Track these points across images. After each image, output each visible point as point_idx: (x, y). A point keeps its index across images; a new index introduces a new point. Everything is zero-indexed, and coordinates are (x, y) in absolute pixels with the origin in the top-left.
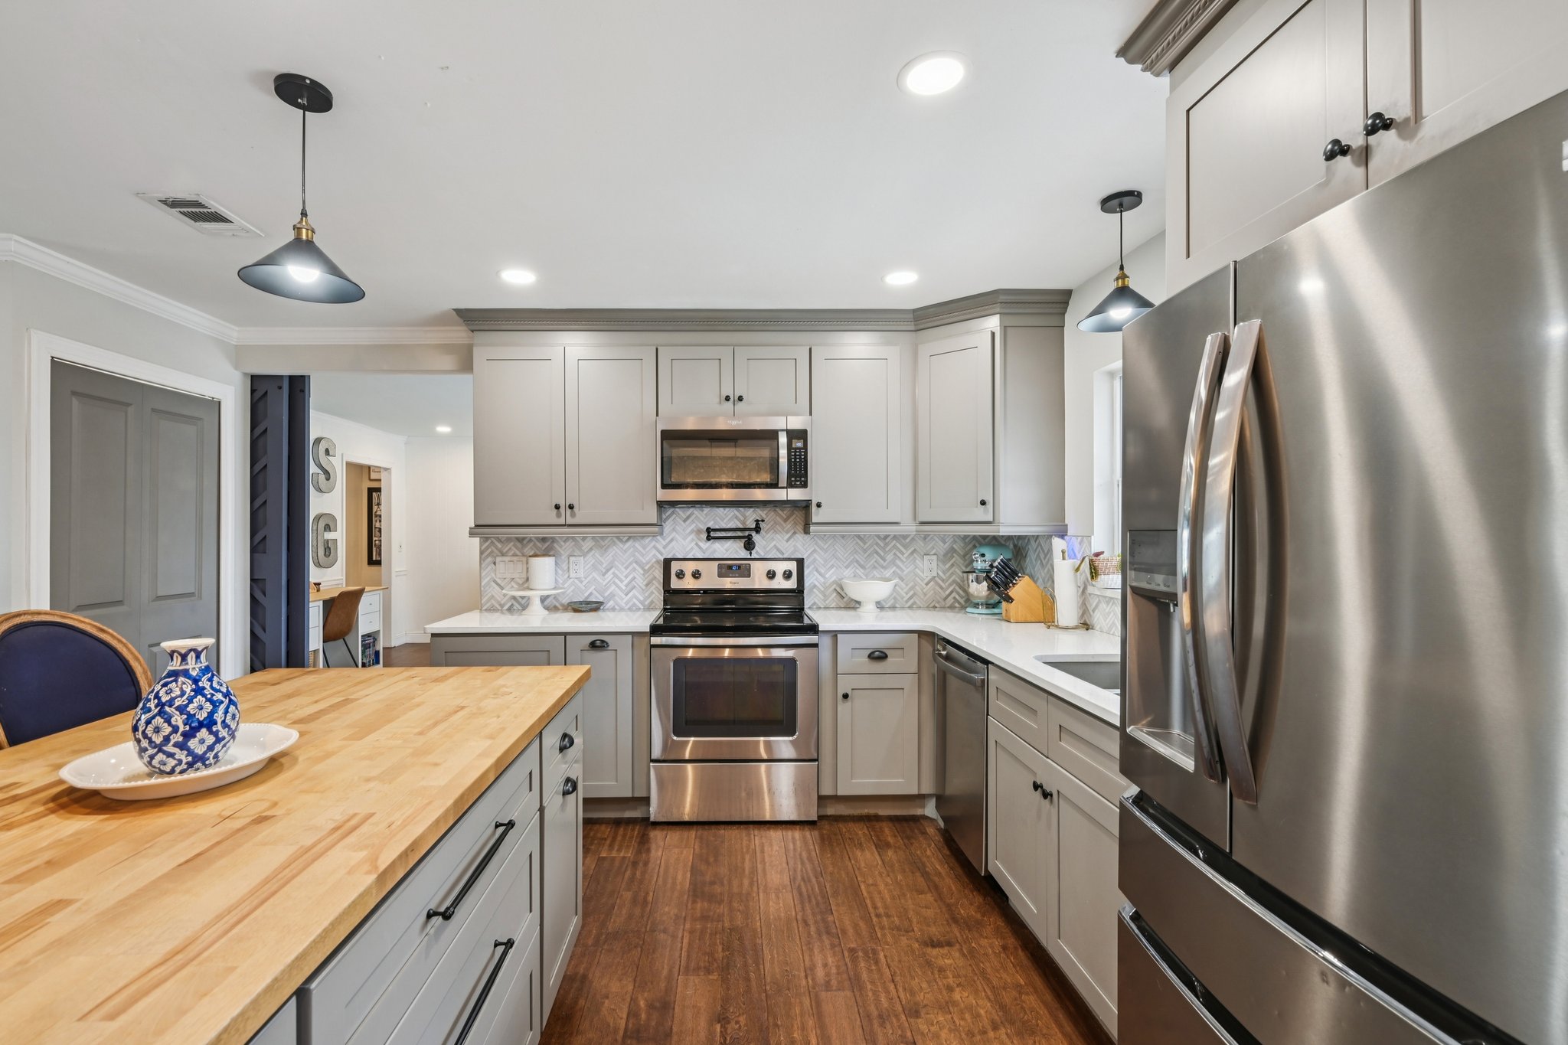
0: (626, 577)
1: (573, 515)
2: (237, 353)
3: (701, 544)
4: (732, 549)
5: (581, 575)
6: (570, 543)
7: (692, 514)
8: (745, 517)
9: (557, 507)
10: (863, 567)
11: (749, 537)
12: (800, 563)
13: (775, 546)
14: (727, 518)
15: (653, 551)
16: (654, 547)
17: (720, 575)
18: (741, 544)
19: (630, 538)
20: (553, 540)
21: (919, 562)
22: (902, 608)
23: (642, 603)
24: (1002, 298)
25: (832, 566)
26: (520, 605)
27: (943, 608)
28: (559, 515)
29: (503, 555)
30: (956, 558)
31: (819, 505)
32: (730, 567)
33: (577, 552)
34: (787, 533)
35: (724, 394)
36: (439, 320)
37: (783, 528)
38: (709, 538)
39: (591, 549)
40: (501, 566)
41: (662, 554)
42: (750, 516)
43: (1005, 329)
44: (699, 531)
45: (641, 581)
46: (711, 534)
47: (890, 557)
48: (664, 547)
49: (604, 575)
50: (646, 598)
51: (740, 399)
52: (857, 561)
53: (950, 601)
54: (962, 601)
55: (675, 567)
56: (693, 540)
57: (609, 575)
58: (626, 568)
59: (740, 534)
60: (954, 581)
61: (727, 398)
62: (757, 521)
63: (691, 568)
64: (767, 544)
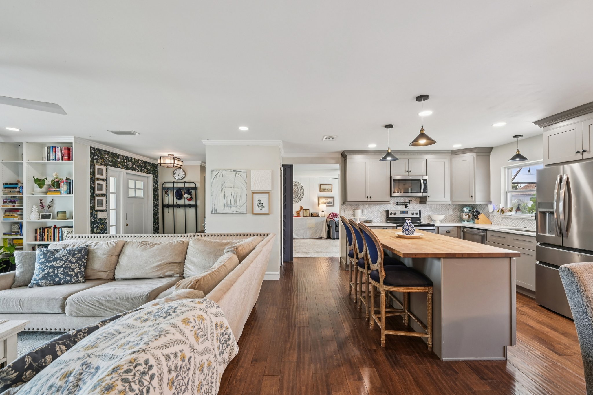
0: (376, 214)
1: (371, 199)
4: (402, 208)
5: (366, 214)
6: (363, 206)
8: (405, 200)
9: (367, 197)
10: (434, 212)
11: (407, 205)
12: (420, 211)
13: (412, 207)
14: (401, 200)
15: (383, 208)
17: (401, 214)
18: (404, 206)
19: (377, 205)
20: (359, 205)
21: (447, 211)
22: (443, 222)
23: (380, 221)
24: (477, 149)
25: (426, 212)
27: (453, 222)
28: (367, 199)
30: (457, 210)
31: (429, 197)
32: (403, 212)
33: (365, 208)
34: (415, 204)
35: (406, 170)
37: (414, 202)
38: (397, 205)
39: (368, 207)
40: (346, 212)
41: (385, 209)
42: (407, 200)
43: (477, 156)
44: (394, 203)
45: (380, 215)
46: (397, 204)
47: (440, 209)
48: (386, 207)
50: (381, 220)
51: (410, 171)
52: (432, 211)
53: (455, 220)
54: (458, 220)
55: (390, 212)
56: (393, 205)
57: (372, 214)
58: (376, 212)
59: (404, 204)
60: (456, 216)
61: (407, 171)
62: (409, 201)
63: (393, 212)
64: (410, 206)
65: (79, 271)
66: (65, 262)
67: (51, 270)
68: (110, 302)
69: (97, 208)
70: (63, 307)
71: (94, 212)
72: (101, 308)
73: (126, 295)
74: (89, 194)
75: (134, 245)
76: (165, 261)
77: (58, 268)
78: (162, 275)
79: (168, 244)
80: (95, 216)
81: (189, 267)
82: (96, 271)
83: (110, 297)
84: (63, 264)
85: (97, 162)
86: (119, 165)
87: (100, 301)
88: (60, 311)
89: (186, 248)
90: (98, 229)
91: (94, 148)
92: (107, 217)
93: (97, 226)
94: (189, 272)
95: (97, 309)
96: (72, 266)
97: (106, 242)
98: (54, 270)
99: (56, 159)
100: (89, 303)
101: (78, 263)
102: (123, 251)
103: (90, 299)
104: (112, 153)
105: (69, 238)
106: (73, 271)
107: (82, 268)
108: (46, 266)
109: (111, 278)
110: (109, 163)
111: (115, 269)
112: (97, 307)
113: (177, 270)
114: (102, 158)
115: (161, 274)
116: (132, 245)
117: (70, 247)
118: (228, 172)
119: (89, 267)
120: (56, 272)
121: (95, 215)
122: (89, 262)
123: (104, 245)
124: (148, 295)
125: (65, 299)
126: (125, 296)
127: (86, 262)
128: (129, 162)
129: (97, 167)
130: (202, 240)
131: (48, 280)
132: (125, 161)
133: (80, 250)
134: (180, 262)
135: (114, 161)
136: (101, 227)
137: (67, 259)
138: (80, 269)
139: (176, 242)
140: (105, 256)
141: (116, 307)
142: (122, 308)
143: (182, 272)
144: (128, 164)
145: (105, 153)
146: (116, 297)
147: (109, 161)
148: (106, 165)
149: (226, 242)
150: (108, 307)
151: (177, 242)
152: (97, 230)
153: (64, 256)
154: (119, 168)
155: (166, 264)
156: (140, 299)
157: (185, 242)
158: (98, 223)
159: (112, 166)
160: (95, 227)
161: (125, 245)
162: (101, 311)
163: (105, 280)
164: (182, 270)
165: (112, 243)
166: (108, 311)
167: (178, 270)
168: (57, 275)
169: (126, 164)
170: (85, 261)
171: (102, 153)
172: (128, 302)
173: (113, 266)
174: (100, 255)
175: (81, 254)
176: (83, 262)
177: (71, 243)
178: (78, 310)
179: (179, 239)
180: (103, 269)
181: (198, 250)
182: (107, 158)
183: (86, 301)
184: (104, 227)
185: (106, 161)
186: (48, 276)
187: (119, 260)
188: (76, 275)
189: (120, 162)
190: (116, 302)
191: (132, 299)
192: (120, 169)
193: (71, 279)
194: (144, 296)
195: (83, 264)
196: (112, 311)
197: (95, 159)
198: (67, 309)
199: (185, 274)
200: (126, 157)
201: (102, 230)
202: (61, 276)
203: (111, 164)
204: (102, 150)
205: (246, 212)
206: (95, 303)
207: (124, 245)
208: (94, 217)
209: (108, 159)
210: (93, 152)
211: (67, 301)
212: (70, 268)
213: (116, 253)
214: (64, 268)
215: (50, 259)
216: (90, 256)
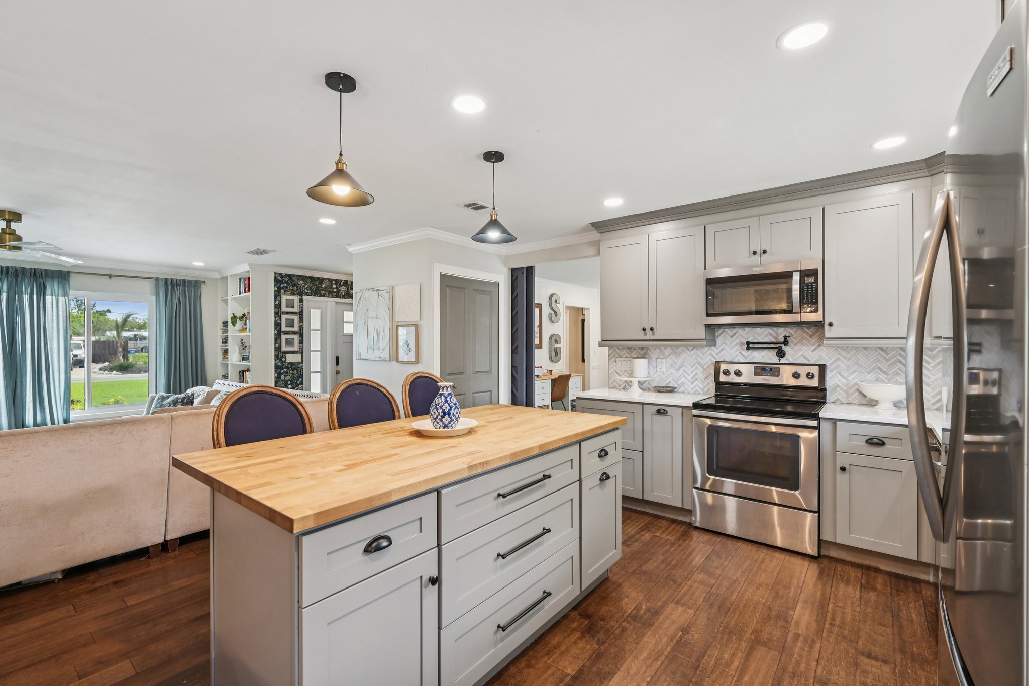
0: (692, 373)
1: (653, 334)
2: (506, 259)
3: (743, 353)
4: (769, 357)
5: (664, 370)
6: (657, 351)
7: (737, 332)
8: (777, 334)
9: (644, 329)
10: (884, 373)
11: (780, 349)
12: (822, 368)
13: (802, 355)
14: (763, 335)
15: (709, 356)
16: (710, 354)
17: (756, 374)
18: (774, 353)
19: (694, 348)
20: (648, 349)
23: (702, 390)
25: (855, 372)
26: (627, 386)
28: (645, 334)
29: (620, 357)
31: (831, 325)
32: (764, 369)
33: (662, 357)
34: (813, 345)
35: (753, 250)
36: (585, 230)
37: (809, 342)
38: (748, 349)
39: (670, 355)
40: (619, 363)
41: (715, 359)
44: (742, 344)
45: (701, 376)
46: (749, 346)
48: (717, 354)
49: (678, 371)
50: (705, 387)
51: (765, 252)
52: (879, 368)
55: (723, 367)
56: (737, 350)
57: (681, 371)
58: (692, 367)
59: (773, 346)
61: (755, 253)
62: (785, 337)
63: (733, 368)
64: (792, 353)
69: (284, 349)
71: (280, 355)
74: (272, 332)
80: (284, 359)
85: (285, 292)
86: (323, 293)
90: (287, 376)
91: (281, 274)
92: (302, 361)
93: (286, 372)
99: (241, 292)
104: (311, 278)
110: (306, 291)
114: (293, 286)
118: (371, 292)
121: (282, 358)
128: (341, 286)
129: (285, 297)
132: (334, 286)
135: (314, 288)
136: (293, 374)
144: (340, 290)
145: (298, 279)
147: (306, 289)
148: (301, 294)
152: (285, 377)
154: (324, 296)
158: (287, 368)
159: (310, 295)
160: (283, 373)
169: (335, 290)
171: (294, 279)
182: (303, 285)
184: (297, 373)
185: (301, 288)
189: (325, 288)
192: (326, 298)
197: (283, 288)
200: (335, 280)
201: (294, 377)
203: (309, 292)
204: (294, 275)
205: (390, 358)
208: (281, 360)
209: (303, 287)
210: (280, 279)
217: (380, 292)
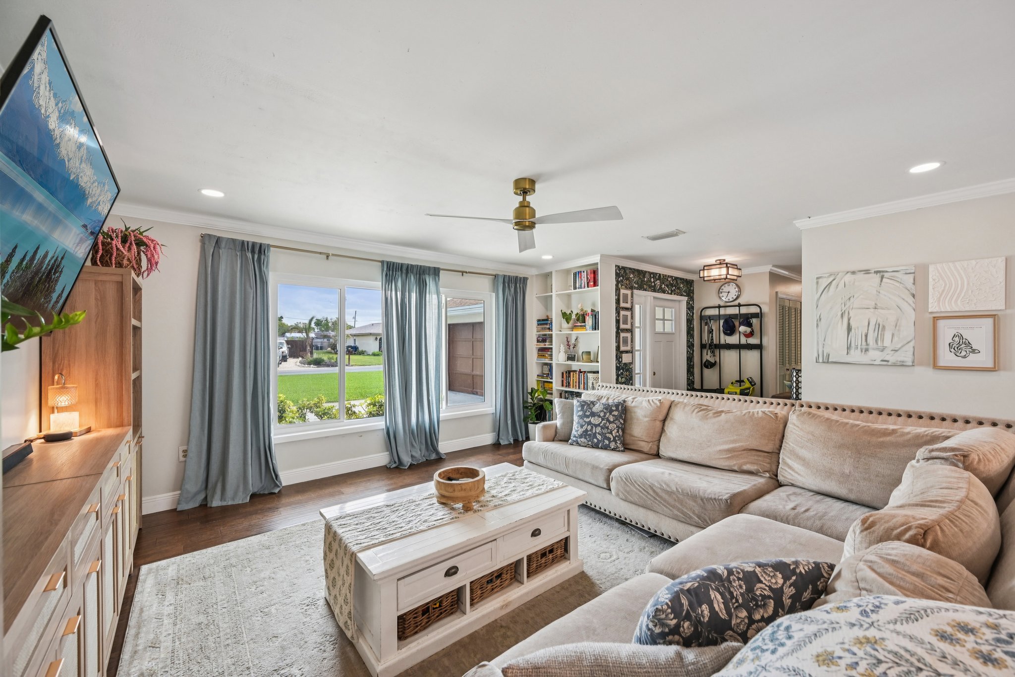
65: (617, 434)
66: (603, 420)
67: (589, 428)
68: (670, 493)
69: (622, 348)
70: (608, 481)
71: (619, 353)
72: (656, 499)
73: (692, 490)
74: (614, 330)
75: (687, 409)
76: (741, 444)
77: (596, 426)
78: (736, 468)
79: (747, 416)
80: (620, 360)
81: (790, 464)
82: (636, 439)
83: (668, 485)
84: (601, 423)
85: (622, 285)
86: (645, 286)
87: (654, 488)
88: (605, 486)
89: (781, 426)
90: (623, 378)
91: (619, 267)
92: (632, 361)
93: (622, 374)
94: (792, 475)
95: (649, 499)
96: (612, 426)
97: (647, 399)
98: (592, 427)
99: (582, 286)
100: (639, 485)
101: (616, 424)
102: (670, 415)
103: (641, 480)
104: (638, 271)
105: (599, 388)
106: (611, 433)
107: (620, 431)
108: (585, 421)
109: (655, 452)
110: (635, 285)
111: (659, 440)
112: (650, 495)
113: (765, 464)
114: (627, 279)
115: (734, 465)
116: (684, 408)
117: (604, 401)
118: (861, 276)
119: (627, 431)
120: (594, 431)
121: (620, 358)
122: (627, 424)
123: (644, 402)
124: (729, 501)
125: (610, 471)
126: (690, 491)
127: (624, 424)
128: (656, 281)
129: (623, 291)
130: (820, 417)
131: (586, 439)
132: (652, 280)
133: (617, 406)
134: (770, 451)
135: (640, 281)
136: (627, 375)
137: (605, 416)
138: (618, 432)
139: (760, 412)
140: (647, 419)
141: (677, 504)
142: (687, 508)
143: (775, 470)
144: (656, 284)
145: (630, 272)
146: (677, 489)
147: (635, 283)
148: (632, 288)
149: (886, 429)
150: (665, 500)
151: (764, 412)
153: (601, 411)
154: (645, 290)
155: (744, 450)
156: (716, 504)
157: (779, 415)
158: (623, 369)
159: (637, 289)
160: (620, 375)
161: (673, 407)
162: (655, 503)
163: (646, 454)
164: (774, 467)
165: (655, 401)
166: (665, 506)
167: (768, 466)
168: (595, 436)
169: (653, 284)
170: (622, 422)
171: (627, 272)
172: (695, 501)
173: (657, 436)
174: (641, 417)
175: (619, 411)
176: (621, 423)
177: (604, 394)
178: (626, 491)
179: (767, 409)
180: (644, 438)
181: (813, 436)
182: (633, 278)
183: (635, 482)
184: (630, 375)
185: (631, 282)
186: (587, 435)
187: (665, 428)
188: (615, 440)
189: (647, 282)
190: (677, 497)
191: (702, 500)
192: (647, 292)
193: (609, 443)
194: (722, 500)
195: (620, 426)
196: (671, 508)
197: (620, 282)
198: (613, 485)
199: (783, 476)
200: (653, 273)
201: (627, 380)
202: (599, 437)
203: (637, 286)
204: (627, 267)
205: (913, 362)
206: (647, 488)
207: (670, 407)
209: (633, 280)
210: (618, 272)
211: (613, 474)
212: (607, 428)
213: (661, 417)
214: (602, 428)
215: (588, 413)
216: (628, 416)
217: (884, 274)
